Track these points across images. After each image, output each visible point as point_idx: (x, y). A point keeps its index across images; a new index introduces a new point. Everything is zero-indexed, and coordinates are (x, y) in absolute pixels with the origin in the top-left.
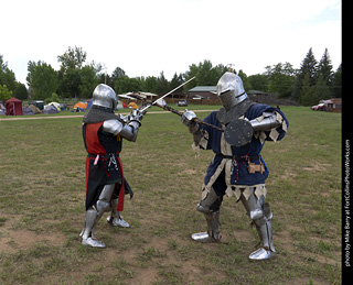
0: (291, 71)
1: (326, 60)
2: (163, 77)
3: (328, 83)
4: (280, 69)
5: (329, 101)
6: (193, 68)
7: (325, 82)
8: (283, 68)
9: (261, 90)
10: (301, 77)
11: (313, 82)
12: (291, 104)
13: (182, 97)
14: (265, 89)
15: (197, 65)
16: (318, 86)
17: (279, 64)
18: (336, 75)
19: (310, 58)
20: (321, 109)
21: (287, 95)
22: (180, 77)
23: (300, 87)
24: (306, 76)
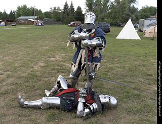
0: (60, 10)
1: (72, 6)
2: (5, 12)
3: (74, 15)
4: (55, 9)
5: (74, 22)
6: (19, 8)
7: (72, 15)
8: (57, 9)
9: (49, 18)
10: (64, 12)
11: (68, 14)
12: (60, 24)
13: (14, 21)
14: (51, 18)
15: (21, 7)
16: (70, 16)
17: (55, 7)
18: (76, 12)
19: (66, 5)
20: (71, 26)
21: (59, 20)
22: (14, 12)
23: (63, 17)
24: (65, 12)
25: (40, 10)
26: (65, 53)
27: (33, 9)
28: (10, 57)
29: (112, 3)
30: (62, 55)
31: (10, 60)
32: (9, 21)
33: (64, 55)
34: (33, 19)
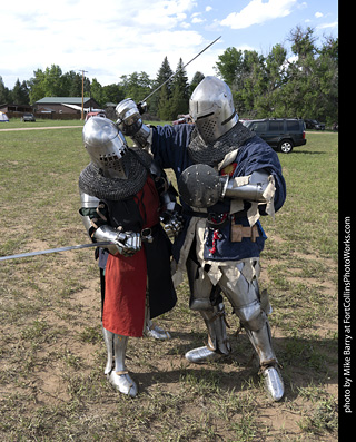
0: (148, 82)
1: (181, 72)
4: (135, 80)
6: (38, 73)
8: (139, 78)
11: (170, 94)
13: (28, 110)
16: (174, 99)
17: (135, 74)
18: (191, 87)
19: (165, 69)
22: (24, 85)
23: (158, 99)
25: (94, 80)
27: (79, 78)
29: (291, 66)
32: (13, 109)
34: (79, 105)
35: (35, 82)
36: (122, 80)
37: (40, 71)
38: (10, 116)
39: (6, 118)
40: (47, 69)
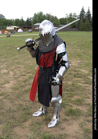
0: (76, 16)
1: (89, 12)
3: (90, 22)
6: (35, 15)
7: (89, 21)
8: (72, 15)
11: (84, 21)
12: (75, 31)
13: (30, 28)
15: (37, 14)
16: (86, 23)
17: (71, 13)
19: (83, 11)
21: (74, 27)
22: (30, 19)
23: (79, 23)
24: (82, 18)
25: (56, 17)
26: (81, 60)
27: (49, 15)
28: (30, 62)
30: (78, 61)
31: (31, 64)
32: (25, 28)
33: (80, 61)
35: (34, 17)
36: (66, 16)
37: (36, 14)
38: (24, 31)
39: (22, 31)
40: (38, 13)
